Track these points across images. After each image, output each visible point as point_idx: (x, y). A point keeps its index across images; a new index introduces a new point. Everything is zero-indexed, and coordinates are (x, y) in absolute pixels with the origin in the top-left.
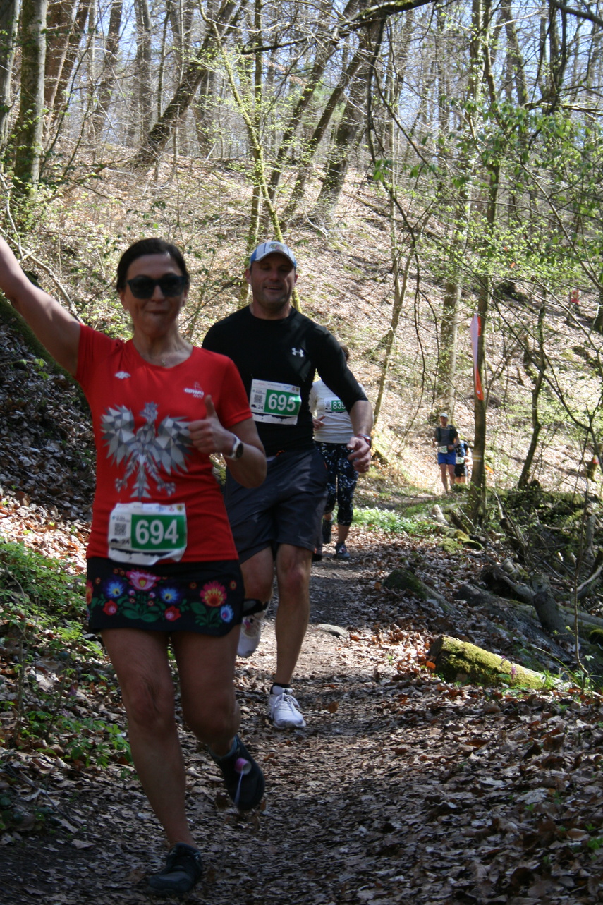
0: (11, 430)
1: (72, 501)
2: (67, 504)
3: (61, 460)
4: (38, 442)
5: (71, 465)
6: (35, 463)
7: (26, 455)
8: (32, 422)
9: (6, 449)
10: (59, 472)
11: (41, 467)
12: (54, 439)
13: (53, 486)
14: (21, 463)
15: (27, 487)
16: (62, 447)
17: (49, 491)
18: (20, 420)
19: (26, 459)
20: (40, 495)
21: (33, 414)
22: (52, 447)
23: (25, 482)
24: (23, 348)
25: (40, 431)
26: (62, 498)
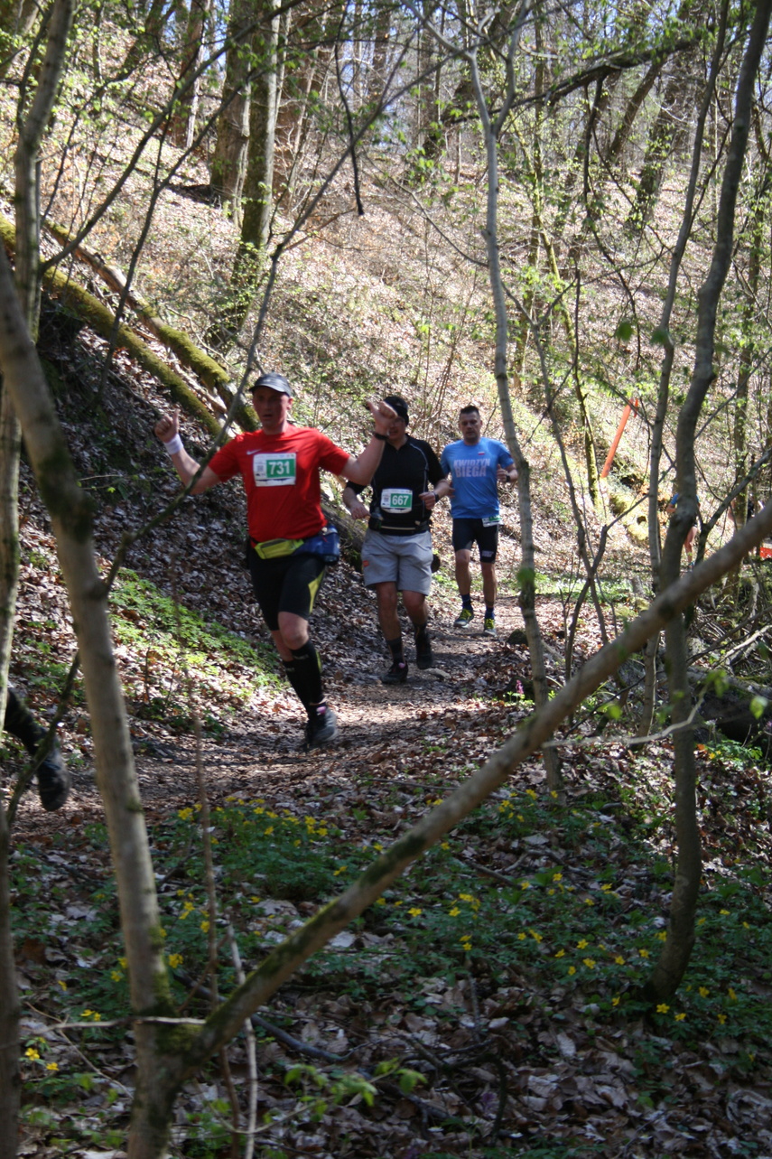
0: (183, 511)
1: (229, 569)
2: (224, 572)
3: (224, 536)
4: (205, 520)
5: (231, 539)
6: (200, 538)
7: (193, 532)
8: (200, 504)
9: (177, 527)
10: (220, 545)
11: (205, 541)
12: (219, 517)
13: (214, 557)
14: (188, 538)
15: (191, 558)
16: (225, 525)
17: (211, 562)
18: (191, 503)
19: (192, 535)
20: (202, 565)
21: (201, 498)
22: (216, 525)
23: (190, 554)
24: (208, 437)
25: (207, 511)
26: (221, 567)
